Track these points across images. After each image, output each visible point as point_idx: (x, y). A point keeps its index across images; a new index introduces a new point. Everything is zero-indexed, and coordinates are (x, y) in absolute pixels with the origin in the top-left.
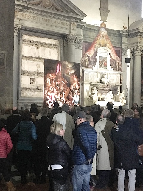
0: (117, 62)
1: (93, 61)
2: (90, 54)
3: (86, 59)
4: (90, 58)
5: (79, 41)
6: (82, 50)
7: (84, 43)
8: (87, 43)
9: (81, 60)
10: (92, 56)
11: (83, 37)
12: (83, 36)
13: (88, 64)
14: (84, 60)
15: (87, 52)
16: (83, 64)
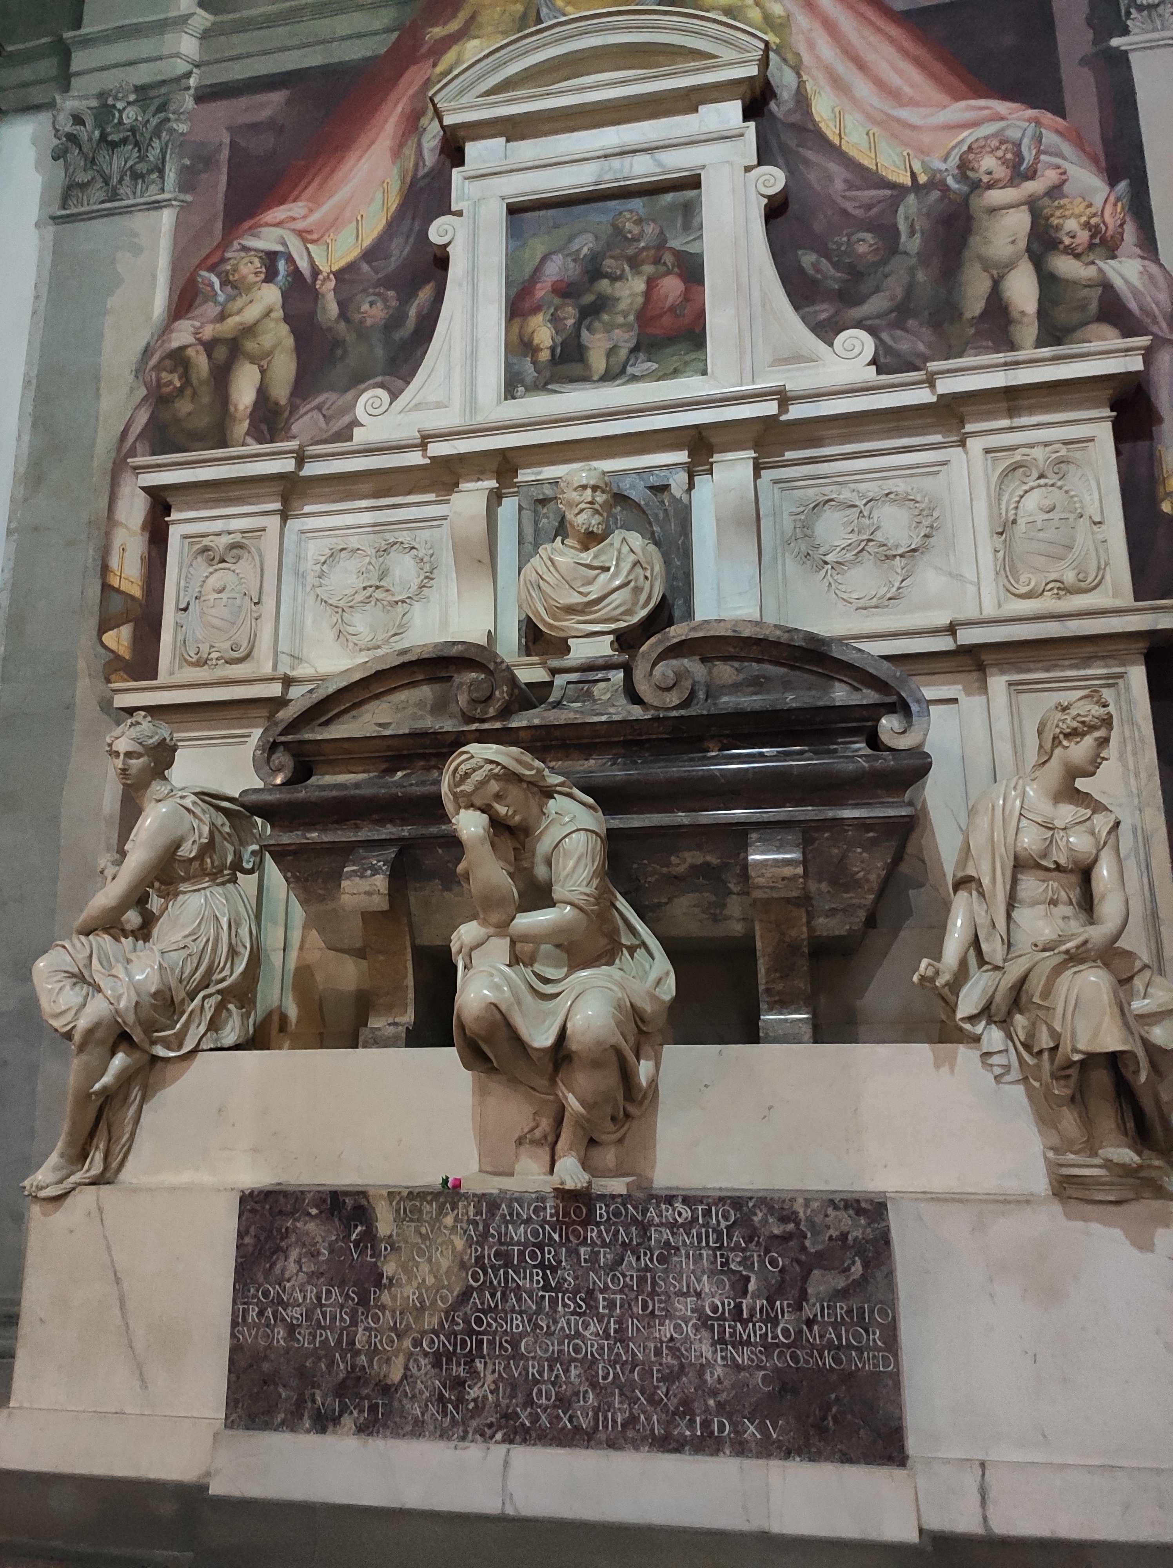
0: (995, 196)
1: (395, 321)
2: (334, 224)
3: (251, 314)
4: (328, 288)
5: (131, 115)
6: (167, 218)
7: (222, 109)
8: (277, 97)
9: (147, 352)
10: (370, 255)
11: (206, 36)
12: (203, 19)
13: (281, 392)
14: (209, 346)
15: (279, 213)
16: (184, 407)
